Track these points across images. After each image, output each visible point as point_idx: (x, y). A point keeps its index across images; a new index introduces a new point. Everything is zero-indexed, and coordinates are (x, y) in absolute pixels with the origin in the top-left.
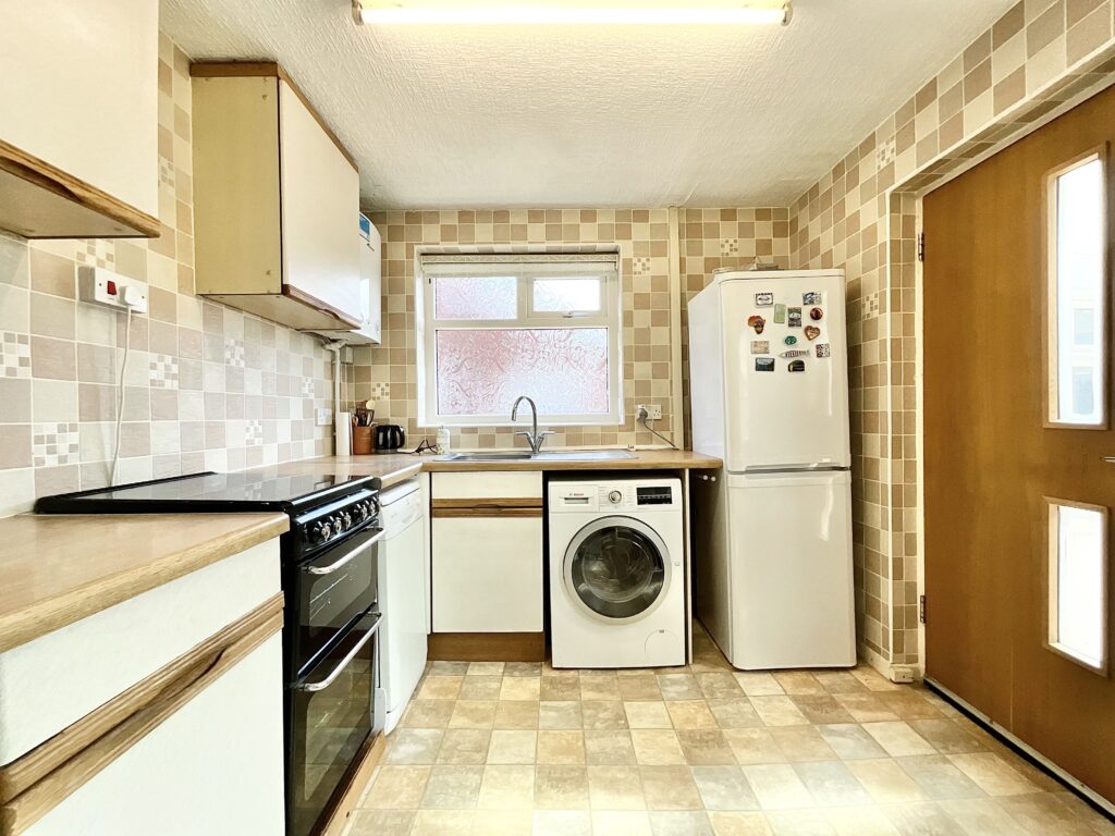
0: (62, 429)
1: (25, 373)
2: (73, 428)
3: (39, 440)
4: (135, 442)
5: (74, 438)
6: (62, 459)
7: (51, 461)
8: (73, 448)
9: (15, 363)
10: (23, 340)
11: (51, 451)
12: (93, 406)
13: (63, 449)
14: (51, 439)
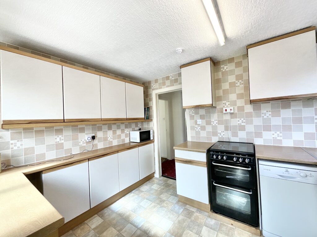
0: (222, 132)
1: (217, 125)
2: (224, 132)
3: (219, 133)
4: (235, 134)
5: (224, 133)
6: (222, 136)
7: (220, 136)
8: (224, 135)
9: (216, 123)
10: (216, 120)
11: (220, 135)
12: (227, 129)
13: (222, 135)
14: (220, 133)
